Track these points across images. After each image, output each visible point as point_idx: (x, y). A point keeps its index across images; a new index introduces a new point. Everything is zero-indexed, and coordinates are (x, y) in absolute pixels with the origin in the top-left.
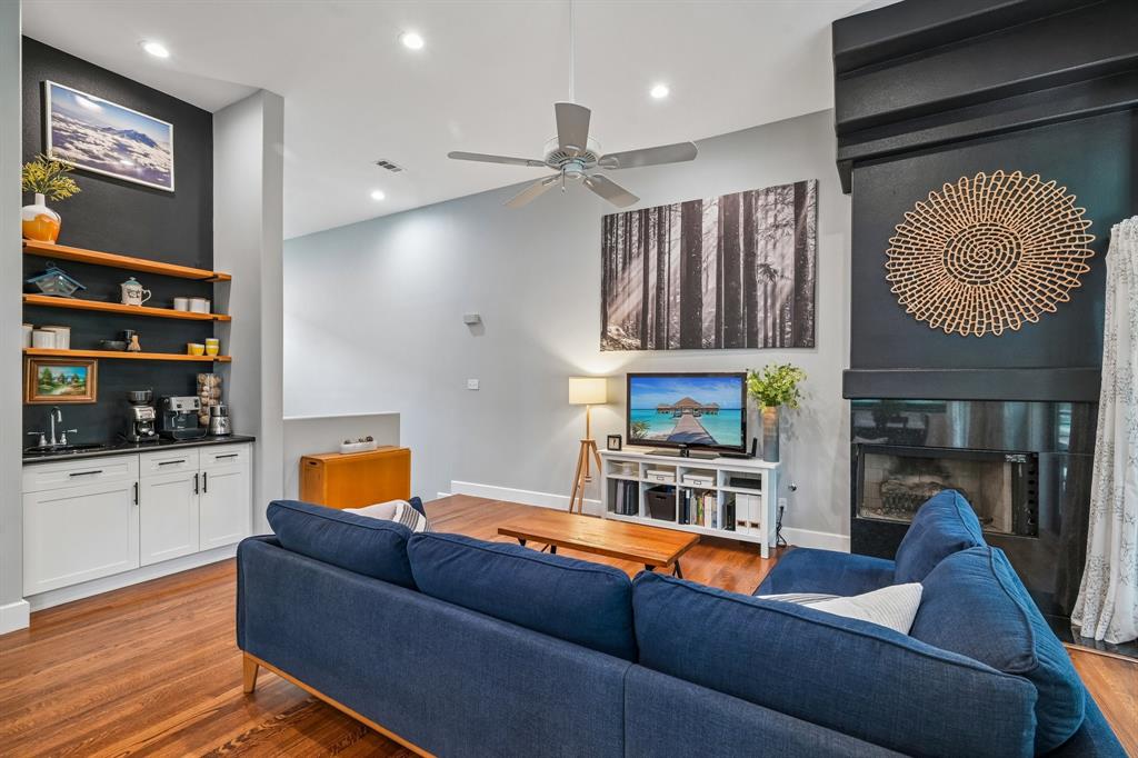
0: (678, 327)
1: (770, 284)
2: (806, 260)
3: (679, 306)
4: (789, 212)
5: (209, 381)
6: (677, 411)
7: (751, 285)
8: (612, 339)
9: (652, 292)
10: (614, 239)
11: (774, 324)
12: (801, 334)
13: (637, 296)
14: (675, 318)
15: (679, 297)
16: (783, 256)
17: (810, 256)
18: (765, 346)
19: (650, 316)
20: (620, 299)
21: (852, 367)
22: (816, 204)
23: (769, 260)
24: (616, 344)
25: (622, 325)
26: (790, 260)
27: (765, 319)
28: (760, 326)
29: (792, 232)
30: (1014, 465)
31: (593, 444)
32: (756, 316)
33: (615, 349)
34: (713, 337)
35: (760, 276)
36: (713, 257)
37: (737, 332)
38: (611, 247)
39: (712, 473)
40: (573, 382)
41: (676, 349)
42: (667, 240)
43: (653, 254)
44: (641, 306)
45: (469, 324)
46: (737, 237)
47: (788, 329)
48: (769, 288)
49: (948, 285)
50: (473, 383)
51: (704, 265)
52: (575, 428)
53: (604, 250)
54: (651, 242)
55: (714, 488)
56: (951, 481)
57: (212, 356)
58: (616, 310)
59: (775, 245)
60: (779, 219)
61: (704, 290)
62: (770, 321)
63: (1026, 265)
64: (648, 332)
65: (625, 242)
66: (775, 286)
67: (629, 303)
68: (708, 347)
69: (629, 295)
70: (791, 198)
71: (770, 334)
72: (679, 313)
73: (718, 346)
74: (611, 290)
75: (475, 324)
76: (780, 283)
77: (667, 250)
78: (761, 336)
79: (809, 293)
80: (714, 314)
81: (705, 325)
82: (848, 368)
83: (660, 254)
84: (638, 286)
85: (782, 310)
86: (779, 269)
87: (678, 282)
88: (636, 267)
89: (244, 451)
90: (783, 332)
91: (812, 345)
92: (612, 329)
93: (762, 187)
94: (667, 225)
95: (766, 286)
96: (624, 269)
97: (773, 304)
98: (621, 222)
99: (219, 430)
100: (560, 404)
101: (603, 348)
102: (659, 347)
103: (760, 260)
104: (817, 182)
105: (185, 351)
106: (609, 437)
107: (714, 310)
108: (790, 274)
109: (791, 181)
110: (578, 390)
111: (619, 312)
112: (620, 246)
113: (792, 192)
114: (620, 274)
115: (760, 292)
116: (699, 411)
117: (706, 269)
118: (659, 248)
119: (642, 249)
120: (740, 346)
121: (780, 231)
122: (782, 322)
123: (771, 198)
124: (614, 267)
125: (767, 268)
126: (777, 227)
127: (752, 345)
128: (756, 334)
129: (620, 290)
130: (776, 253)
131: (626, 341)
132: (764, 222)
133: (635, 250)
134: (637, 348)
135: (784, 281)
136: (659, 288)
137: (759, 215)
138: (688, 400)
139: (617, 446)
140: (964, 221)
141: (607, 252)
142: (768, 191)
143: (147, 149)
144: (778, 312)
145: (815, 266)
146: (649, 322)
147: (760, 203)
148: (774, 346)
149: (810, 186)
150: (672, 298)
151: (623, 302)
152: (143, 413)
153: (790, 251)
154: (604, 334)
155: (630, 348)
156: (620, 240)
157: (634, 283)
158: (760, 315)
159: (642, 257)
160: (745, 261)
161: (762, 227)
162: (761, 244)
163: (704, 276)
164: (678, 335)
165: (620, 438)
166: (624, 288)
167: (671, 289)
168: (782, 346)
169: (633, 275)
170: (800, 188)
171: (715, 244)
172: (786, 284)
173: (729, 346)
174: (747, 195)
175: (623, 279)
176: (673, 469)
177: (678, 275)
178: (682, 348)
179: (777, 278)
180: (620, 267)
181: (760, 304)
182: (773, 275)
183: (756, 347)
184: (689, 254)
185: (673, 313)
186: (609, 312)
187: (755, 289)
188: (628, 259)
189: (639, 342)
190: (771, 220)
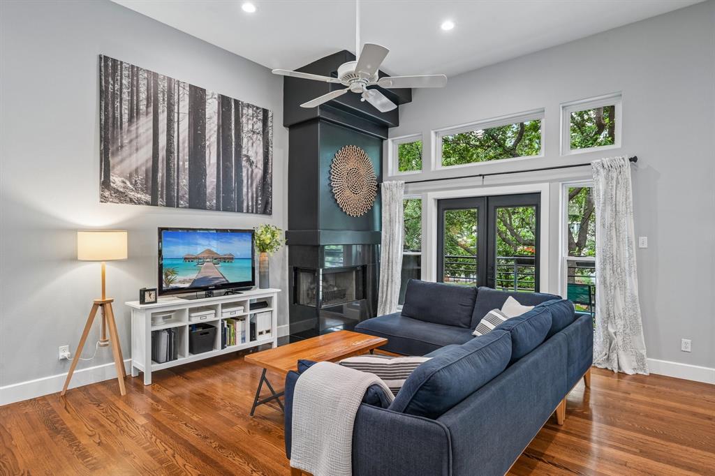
0: (186, 189)
1: (250, 170)
2: (268, 159)
3: (187, 172)
4: (259, 126)
6: (200, 260)
7: (239, 168)
8: (117, 191)
9: (162, 153)
10: (117, 87)
11: (252, 197)
12: (266, 209)
13: (146, 153)
14: (184, 181)
15: (187, 163)
16: (257, 153)
17: (270, 158)
18: (248, 212)
19: (160, 175)
20: (126, 150)
21: (289, 229)
22: (273, 127)
23: (250, 154)
24: (122, 197)
25: (129, 178)
26: (261, 157)
27: (249, 192)
28: (245, 197)
29: (261, 139)
32: (242, 190)
33: (121, 201)
34: (215, 201)
35: (244, 163)
36: (214, 139)
37: (231, 198)
38: (113, 93)
39: (243, 303)
41: (185, 207)
42: (176, 110)
43: (163, 118)
44: (150, 164)
46: (230, 130)
47: (260, 202)
48: (249, 173)
49: (348, 192)
51: (208, 143)
53: (103, 93)
54: (161, 106)
55: (244, 314)
58: (122, 161)
59: (253, 144)
60: (255, 127)
61: (207, 163)
62: (250, 195)
64: (158, 189)
65: (131, 94)
66: (252, 171)
67: (136, 158)
68: (211, 209)
69: (137, 150)
70: (261, 117)
71: (250, 204)
72: (187, 177)
73: (218, 209)
74: (115, 139)
76: (256, 171)
77: (176, 120)
78: (245, 205)
79: (269, 181)
80: (215, 183)
82: (287, 230)
83: (169, 121)
84: (147, 143)
85: (257, 189)
86: (255, 161)
87: (187, 150)
88: (145, 124)
90: (257, 202)
91: (270, 213)
92: (116, 180)
93: (246, 102)
94: (176, 97)
95: (248, 170)
96: (130, 121)
97: (252, 184)
98: (125, 73)
101: (104, 199)
102: (169, 204)
103: (244, 152)
104: (273, 113)
107: (215, 180)
108: (260, 165)
109: (262, 106)
110: (87, 244)
111: (126, 163)
112: (126, 96)
113: (261, 113)
114: (125, 125)
115: (244, 174)
117: (209, 146)
119: (151, 109)
120: (232, 210)
121: (255, 136)
122: (257, 197)
123: (251, 111)
124: (118, 115)
125: (248, 159)
126: (254, 132)
127: (240, 210)
128: (242, 202)
129: (126, 141)
130: (252, 149)
131: (132, 194)
132: (246, 125)
133: (143, 107)
134: (147, 203)
136: (169, 151)
137: (244, 120)
138: (209, 251)
139: (152, 299)
141: (107, 97)
142: (249, 106)
144: (254, 190)
145: (272, 164)
146: (159, 180)
147: (244, 111)
148: (252, 212)
149: (270, 114)
150: (181, 163)
151: (130, 155)
153: (261, 151)
154: (106, 184)
155: (139, 202)
156: (125, 90)
157: (142, 140)
158: (245, 190)
159: (151, 116)
160: (236, 149)
161: (245, 129)
162: (245, 140)
163: (207, 152)
164: (187, 196)
165: (156, 290)
166: (131, 141)
167: (181, 155)
168: (257, 213)
169: (141, 131)
170: (265, 113)
171: (216, 129)
172: (259, 172)
173: (225, 210)
174: (236, 102)
175: (129, 131)
177: (187, 145)
178: (189, 207)
179: (254, 167)
180: (126, 118)
181: (245, 182)
182: (251, 164)
183: (242, 212)
184: (195, 130)
185: (182, 176)
186: (112, 161)
187: (242, 172)
188: (134, 114)
189: (148, 198)
190: (250, 127)
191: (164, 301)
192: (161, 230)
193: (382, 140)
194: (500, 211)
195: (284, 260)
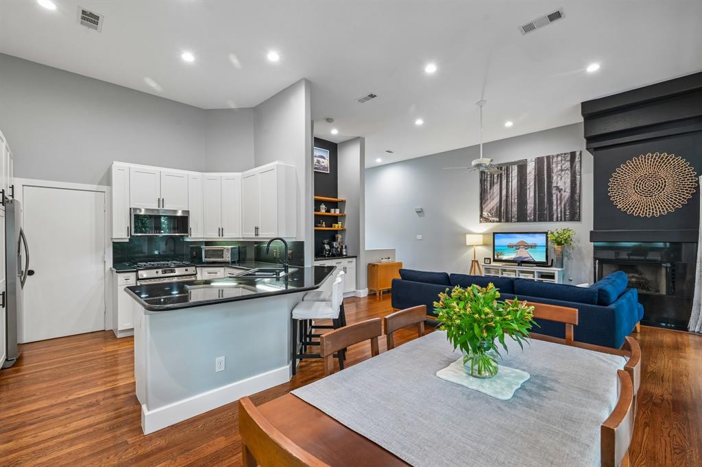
0: (516, 213)
1: (559, 194)
2: (576, 184)
3: (516, 204)
4: (568, 164)
5: (339, 236)
6: (517, 247)
7: (550, 195)
8: (485, 218)
9: (504, 198)
10: (485, 176)
11: (561, 211)
12: (574, 216)
13: (497, 200)
14: (515, 209)
15: (516, 200)
16: (565, 183)
17: (578, 183)
18: (557, 220)
19: (503, 208)
20: (489, 201)
21: (594, 229)
22: (581, 161)
23: (559, 185)
24: (487, 220)
25: (490, 212)
26: (568, 184)
27: (557, 209)
28: (555, 212)
29: (569, 173)
30: (666, 267)
31: (477, 261)
32: (553, 208)
33: (486, 222)
34: (533, 217)
35: (554, 191)
36: (532, 183)
37: (544, 214)
38: (484, 179)
39: (533, 273)
40: (468, 236)
41: (516, 222)
42: (511, 176)
43: (504, 182)
44: (498, 204)
45: (417, 212)
46: (544, 175)
47: (568, 213)
48: (559, 196)
49: (635, 197)
50: (419, 237)
52: (468, 255)
53: (481, 180)
54: (503, 177)
56: (643, 276)
57: (340, 228)
58: (487, 206)
59: (561, 178)
60: (563, 167)
61: (528, 197)
62: (559, 210)
63: (668, 189)
64: (502, 214)
65: (491, 177)
66: (561, 195)
67: (493, 203)
68: (530, 221)
69: (493, 199)
70: (569, 158)
71: (559, 215)
72: (516, 207)
73: (535, 221)
74: (485, 197)
75: (420, 212)
76: (564, 194)
77: (511, 180)
78: (555, 216)
79: (577, 198)
80: (533, 207)
81: (529, 212)
82: (592, 229)
83: (507, 182)
84: (497, 195)
85: (565, 205)
86: (563, 188)
87: (516, 194)
88: (496, 188)
89: (354, 260)
90: (565, 214)
91: (579, 220)
92: (485, 214)
93: (555, 154)
94: (511, 171)
95: (557, 195)
96: (490, 188)
97: (561, 203)
99: (344, 253)
100: (463, 245)
101: (481, 222)
102: (507, 221)
103: (554, 185)
104: (581, 152)
105: (331, 227)
106: (485, 259)
107: (533, 205)
108: (568, 190)
109: (569, 151)
110: (470, 239)
111: (489, 206)
112: (489, 179)
113: (569, 156)
114: (488, 191)
115: (554, 198)
116: (527, 246)
117: (529, 188)
118: (507, 180)
119: (499, 180)
120: (545, 221)
121: (563, 172)
122: (565, 211)
123: (559, 158)
124: (486, 188)
125: (558, 188)
126: (562, 171)
127: (551, 220)
128: (553, 215)
129: (489, 197)
130: (562, 181)
131: (491, 219)
132: (556, 168)
133: (495, 181)
134: (497, 222)
135: (565, 193)
136: (507, 197)
137: (554, 165)
138: (523, 242)
139: (488, 262)
140: (642, 172)
141: (482, 181)
142: (558, 156)
143: (323, 160)
144: (563, 206)
145: (580, 187)
146: (502, 210)
147: (554, 160)
148: (561, 220)
149: (578, 154)
150: (513, 201)
152: (327, 247)
153: (568, 181)
154: (481, 216)
155: (494, 221)
156: (489, 177)
157: (495, 195)
158: (555, 207)
159: (499, 183)
160: (547, 185)
161: (555, 171)
162: (555, 178)
163: (528, 191)
164: (516, 216)
165: (490, 259)
166: (491, 196)
167: (513, 197)
168: (565, 220)
169: (495, 191)
170: (573, 155)
171: (533, 178)
172: (567, 195)
173: (540, 221)
174: (548, 157)
175: (490, 193)
176: (515, 271)
177: (516, 191)
178: (518, 221)
179: (562, 192)
180: (489, 187)
181: (555, 202)
182: (560, 191)
183: (553, 221)
184: (521, 182)
185: (513, 207)
186: (483, 207)
187: (552, 196)
188: (492, 184)
189: (498, 219)
190: (559, 168)
191: (493, 264)
192: (494, 234)
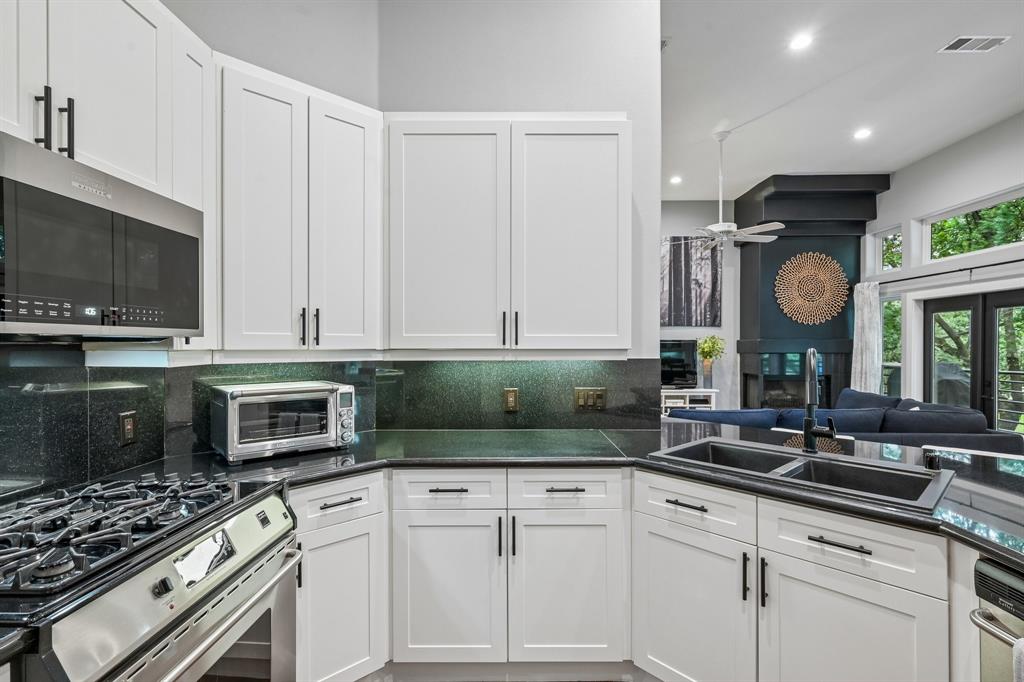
1: (699, 290)
2: (717, 279)
4: (708, 253)
7: (688, 290)
11: (701, 313)
12: (715, 321)
16: (705, 276)
17: (719, 277)
18: (696, 325)
21: (741, 339)
23: (698, 277)
26: (709, 278)
27: (698, 309)
28: (694, 314)
29: (710, 263)
32: (691, 308)
34: (667, 319)
35: (693, 286)
36: (667, 271)
37: (681, 317)
46: (680, 261)
47: (708, 316)
48: (698, 293)
49: (799, 301)
55: (684, 406)
59: (701, 269)
60: (704, 254)
62: (699, 312)
63: (827, 295)
66: (701, 292)
68: (664, 324)
71: (699, 318)
73: (669, 324)
76: (704, 291)
78: (694, 319)
79: (718, 298)
80: (668, 305)
82: (739, 339)
85: (705, 305)
86: (703, 282)
90: (705, 317)
91: (719, 325)
93: (694, 236)
95: (696, 291)
97: (700, 302)
103: (693, 277)
107: (668, 303)
108: (709, 286)
115: (693, 293)
120: (682, 325)
121: (704, 262)
122: (705, 312)
123: (699, 242)
125: (697, 282)
126: (702, 259)
127: (689, 324)
128: (691, 318)
130: (701, 273)
132: (695, 255)
137: (693, 251)
140: (804, 273)
142: (697, 238)
144: (703, 307)
145: (721, 283)
147: (693, 244)
148: (701, 326)
153: (709, 274)
158: (694, 308)
160: (685, 276)
161: (694, 258)
162: (694, 267)
168: (705, 326)
172: (707, 291)
173: (676, 325)
174: (686, 239)
179: (702, 288)
181: (694, 301)
182: (700, 285)
183: (691, 325)
187: (690, 293)
190: (699, 255)
193: (859, 238)
194: (1001, 312)
195: (735, 366)
